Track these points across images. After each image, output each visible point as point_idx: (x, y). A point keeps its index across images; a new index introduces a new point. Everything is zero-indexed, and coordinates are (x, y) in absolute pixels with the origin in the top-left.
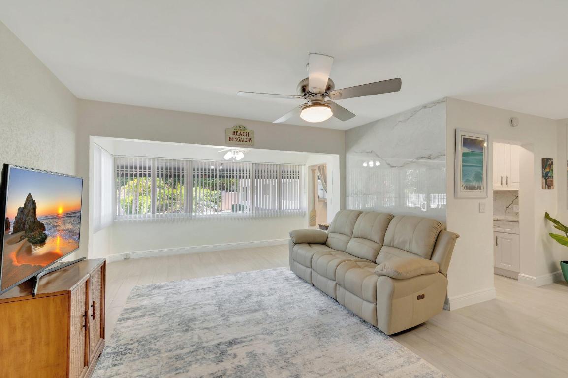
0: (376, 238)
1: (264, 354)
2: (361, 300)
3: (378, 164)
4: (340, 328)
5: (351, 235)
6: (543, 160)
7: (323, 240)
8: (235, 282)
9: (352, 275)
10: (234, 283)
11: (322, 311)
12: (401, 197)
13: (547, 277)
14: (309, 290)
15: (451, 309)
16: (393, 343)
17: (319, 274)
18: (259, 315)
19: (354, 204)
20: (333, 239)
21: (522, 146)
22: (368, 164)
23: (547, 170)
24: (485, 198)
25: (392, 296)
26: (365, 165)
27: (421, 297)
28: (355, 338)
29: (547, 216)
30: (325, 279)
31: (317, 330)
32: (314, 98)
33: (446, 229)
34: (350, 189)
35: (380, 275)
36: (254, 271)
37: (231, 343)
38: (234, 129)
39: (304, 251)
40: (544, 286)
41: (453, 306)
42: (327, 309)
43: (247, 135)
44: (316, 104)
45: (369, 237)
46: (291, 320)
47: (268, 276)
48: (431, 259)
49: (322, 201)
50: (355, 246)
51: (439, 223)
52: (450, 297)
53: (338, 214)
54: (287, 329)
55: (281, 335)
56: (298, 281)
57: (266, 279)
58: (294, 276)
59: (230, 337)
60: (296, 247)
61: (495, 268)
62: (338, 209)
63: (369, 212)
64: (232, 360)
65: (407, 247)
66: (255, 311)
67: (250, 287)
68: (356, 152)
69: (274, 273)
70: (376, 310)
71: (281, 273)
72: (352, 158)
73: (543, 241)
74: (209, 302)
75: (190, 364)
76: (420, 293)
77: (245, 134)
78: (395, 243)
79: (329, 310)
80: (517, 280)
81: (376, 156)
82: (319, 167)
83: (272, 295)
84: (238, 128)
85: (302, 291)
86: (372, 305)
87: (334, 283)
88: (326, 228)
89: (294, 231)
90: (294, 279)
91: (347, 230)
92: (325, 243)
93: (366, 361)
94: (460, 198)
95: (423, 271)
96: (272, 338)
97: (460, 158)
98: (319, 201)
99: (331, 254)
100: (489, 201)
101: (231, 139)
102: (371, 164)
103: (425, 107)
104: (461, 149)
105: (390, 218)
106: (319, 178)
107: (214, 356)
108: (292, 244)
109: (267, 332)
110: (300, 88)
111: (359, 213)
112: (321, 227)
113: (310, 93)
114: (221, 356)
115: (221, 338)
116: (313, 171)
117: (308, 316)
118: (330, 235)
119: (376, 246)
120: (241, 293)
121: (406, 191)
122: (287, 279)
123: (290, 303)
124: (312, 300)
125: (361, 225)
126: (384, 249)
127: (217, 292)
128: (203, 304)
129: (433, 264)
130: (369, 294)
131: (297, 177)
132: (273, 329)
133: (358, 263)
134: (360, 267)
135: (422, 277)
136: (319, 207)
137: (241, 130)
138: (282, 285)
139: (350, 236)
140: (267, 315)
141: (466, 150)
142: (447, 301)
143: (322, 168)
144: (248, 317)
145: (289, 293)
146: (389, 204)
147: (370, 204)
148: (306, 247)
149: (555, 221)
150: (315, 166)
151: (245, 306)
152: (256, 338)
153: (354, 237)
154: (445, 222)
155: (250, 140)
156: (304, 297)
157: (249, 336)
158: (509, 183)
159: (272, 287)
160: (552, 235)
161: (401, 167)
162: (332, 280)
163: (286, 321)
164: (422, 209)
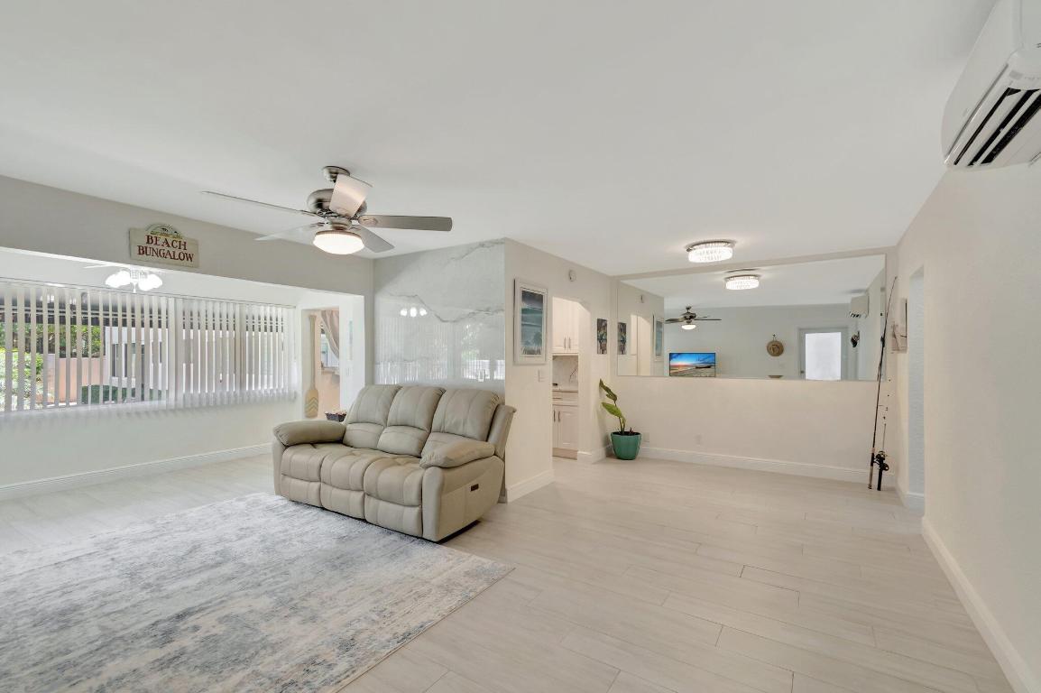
0: (422, 423)
1: (251, 612)
2: (401, 508)
3: (423, 312)
4: (372, 552)
5: (385, 423)
6: (598, 320)
7: (337, 436)
8: (156, 534)
9: (389, 477)
10: (150, 536)
11: (341, 539)
12: (456, 364)
13: (601, 451)
14: (316, 518)
15: (509, 500)
16: (443, 549)
17: (334, 487)
18: (227, 569)
19: (388, 375)
20: (355, 432)
21: (581, 303)
22: (409, 313)
23: (602, 332)
24: (543, 364)
25: (443, 489)
26: (404, 313)
27: (475, 488)
28: (394, 556)
29: (601, 383)
30: (344, 493)
31: (337, 562)
32: (337, 220)
33: (503, 403)
34: (382, 352)
35: (427, 467)
36: (195, 509)
37: (180, 617)
38: (150, 231)
39: (304, 457)
40: (600, 462)
41: (511, 496)
42: (351, 534)
43: (183, 247)
44: (339, 229)
45: (410, 423)
46: (291, 562)
47: (228, 512)
48: (487, 441)
49: (328, 372)
50: (390, 438)
51: (496, 396)
52: (508, 487)
53: (363, 393)
54: (286, 573)
55: (277, 583)
56: (293, 508)
57: (225, 517)
58: (285, 502)
59: (179, 609)
60: (289, 453)
61: (554, 449)
62: (362, 385)
63: (410, 387)
64: (193, 635)
65: (460, 431)
66: (218, 564)
67: (193, 535)
68: (392, 295)
69: (242, 505)
70: (421, 514)
71: (256, 503)
72: (384, 302)
73: (598, 412)
74: (100, 575)
75: (100, 664)
76: (474, 483)
77: (175, 244)
78: (447, 427)
79: (353, 535)
80: (575, 459)
81: (420, 302)
82: (324, 313)
83: (245, 536)
84: (159, 230)
85: (303, 521)
86: (416, 510)
87: (362, 494)
88: (341, 417)
89: (281, 426)
90: (285, 506)
91: (378, 416)
92: (340, 440)
93: (408, 576)
94: (521, 365)
95: (477, 455)
96: (261, 590)
97: (519, 315)
98: (323, 373)
99: (354, 454)
100: (548, 369)
101: (142, 251)
102: (413, 312)
103: (482, 245)
104: (521, 305)
105: (440, 393)
106: (323, 332)
107: (151, 640)
108: (280, 448)
109: (250, 585)
110: (313, 201)
111: (397, 389)
112: (329, 416)
113: (329, 212)
114: (168, 636)
115: (157, 615)
116: (312, 319)
117: (320, 550)
118: (349, 426)
119: (421, 434)
120: (176, 547)
121: (463, 355)
122: (271, 509)
123: (284, 541)
124: (325, 529)
125: (400, 407)
126: (432, 437)
127: (116, 556)
128: (86, 581)
129: (488, 447)
130: (413, 497)
131: (280, 329)
132: (261, 579)
133: (397, 460)
134: (399, 465)
135: (476, 463)
136: (323, 383)
137: (167, 235)
138: (264, 519)
139: (383, 423)
140: (244, 565)
141: (526, 306)
142: (503, 492)
143: (330, 316)
144: (205, 576)
145: (280, 528)
146: (440, 376)
147: (413, 375)
148: (308, 449)
149: (607, 390)
150: (315, 310)
151: (194, 562)
152: (232, 598)
153: (391, 426)
154: (503, 396)
155: (190, 257)
156: (308, 528)
157: (216, 598)
158: (572, 347)
159: (244, 526)
160: (605, 405)
161: (454, 321)
162: (359, 490)
163: (282, 565)
164: (480, 380)
